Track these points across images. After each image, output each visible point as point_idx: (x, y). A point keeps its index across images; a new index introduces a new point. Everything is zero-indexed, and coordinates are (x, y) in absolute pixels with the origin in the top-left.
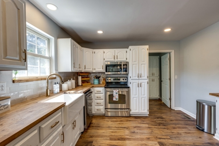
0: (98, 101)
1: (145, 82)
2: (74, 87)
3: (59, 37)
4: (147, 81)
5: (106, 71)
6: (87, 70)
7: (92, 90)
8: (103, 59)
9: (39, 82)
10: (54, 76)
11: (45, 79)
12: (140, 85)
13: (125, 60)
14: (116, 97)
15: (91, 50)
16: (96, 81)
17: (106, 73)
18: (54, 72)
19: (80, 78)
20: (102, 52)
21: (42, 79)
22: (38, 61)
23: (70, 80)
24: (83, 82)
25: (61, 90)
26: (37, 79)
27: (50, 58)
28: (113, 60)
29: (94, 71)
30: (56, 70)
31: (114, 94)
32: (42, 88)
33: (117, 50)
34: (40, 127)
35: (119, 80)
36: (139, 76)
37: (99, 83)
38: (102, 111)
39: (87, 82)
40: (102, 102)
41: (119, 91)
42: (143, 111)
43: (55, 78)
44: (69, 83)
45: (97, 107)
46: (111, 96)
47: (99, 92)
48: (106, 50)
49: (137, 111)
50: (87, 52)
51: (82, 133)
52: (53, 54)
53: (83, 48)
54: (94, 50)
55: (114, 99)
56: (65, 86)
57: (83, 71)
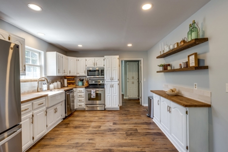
0: (80, 99)
1: (116, 84)
2: (60, 87)
3: (47, 51)
4: (117, 83)
5: (88, 75)
6: (72, 74)
7: (74, 89)
8: (85, 66)
9: (33, 82)
10: (44, 79)
11: (36, 81)
12: (112, 86)
13: (103, 66)
14: (93, 95)
15: (75, 59)
16: (80, 83)
17: (88, 77)
18: (44, 76)
19: (66, 81)
20: (85, 60)
21: (34, 81)
22: (32, 69)
23: (56, 82)
24: (69, 84)
25: (49, 89)
26: (31, 81)
27: (40, 66)
28: (93, 66)
29: (78, 75)
30: (45, 74)
31: (92, 93)
32: (34, 87)
33: (97, 59)
34: (33, 103)
35: (99, 82)
36: (112, 79)
37: (83, 85)
38: (83, 106)
39: (73, 84)
40: (83, 99)
41: (96, 91)
42: (115, 106)
43: (44, 80)
44: (55, 84)
45: (79, 104)
46: (90, 95)
47: (81, 92)
48: (88, 59)
49: (110, 106)
50: (72, 60)
51: (64, 119)
52: (43, 64)
53: (68, 57)
54: (78, 58)
55: (92, 97)
56: (52, 86)
57: (68, 75)
